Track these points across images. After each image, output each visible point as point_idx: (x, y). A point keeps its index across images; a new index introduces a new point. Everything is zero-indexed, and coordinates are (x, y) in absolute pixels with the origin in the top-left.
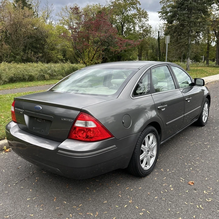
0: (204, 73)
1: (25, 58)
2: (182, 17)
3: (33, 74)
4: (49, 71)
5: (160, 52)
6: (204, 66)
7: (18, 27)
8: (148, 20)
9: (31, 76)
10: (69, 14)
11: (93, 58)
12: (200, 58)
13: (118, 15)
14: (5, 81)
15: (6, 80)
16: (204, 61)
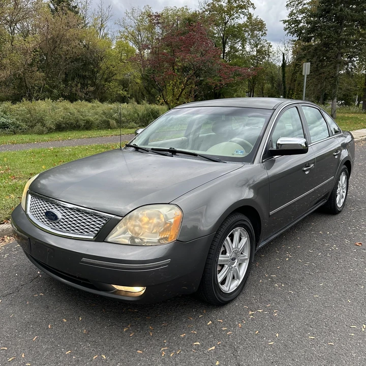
0: (360, 123)
1: (66, 94)
2: (326, 33)
3: (91, 119)
4: (115, 115)
5: (285, 88)
6: (359, 113)
7: (58, 42)
8: (265, 33)
9: (88, 122)
10: (136, 21)
11: (180, 96)
12: (351, 99)
13: (217, 25)
14: (51, 128)
15: (52, 126)
16: (358, 105)
